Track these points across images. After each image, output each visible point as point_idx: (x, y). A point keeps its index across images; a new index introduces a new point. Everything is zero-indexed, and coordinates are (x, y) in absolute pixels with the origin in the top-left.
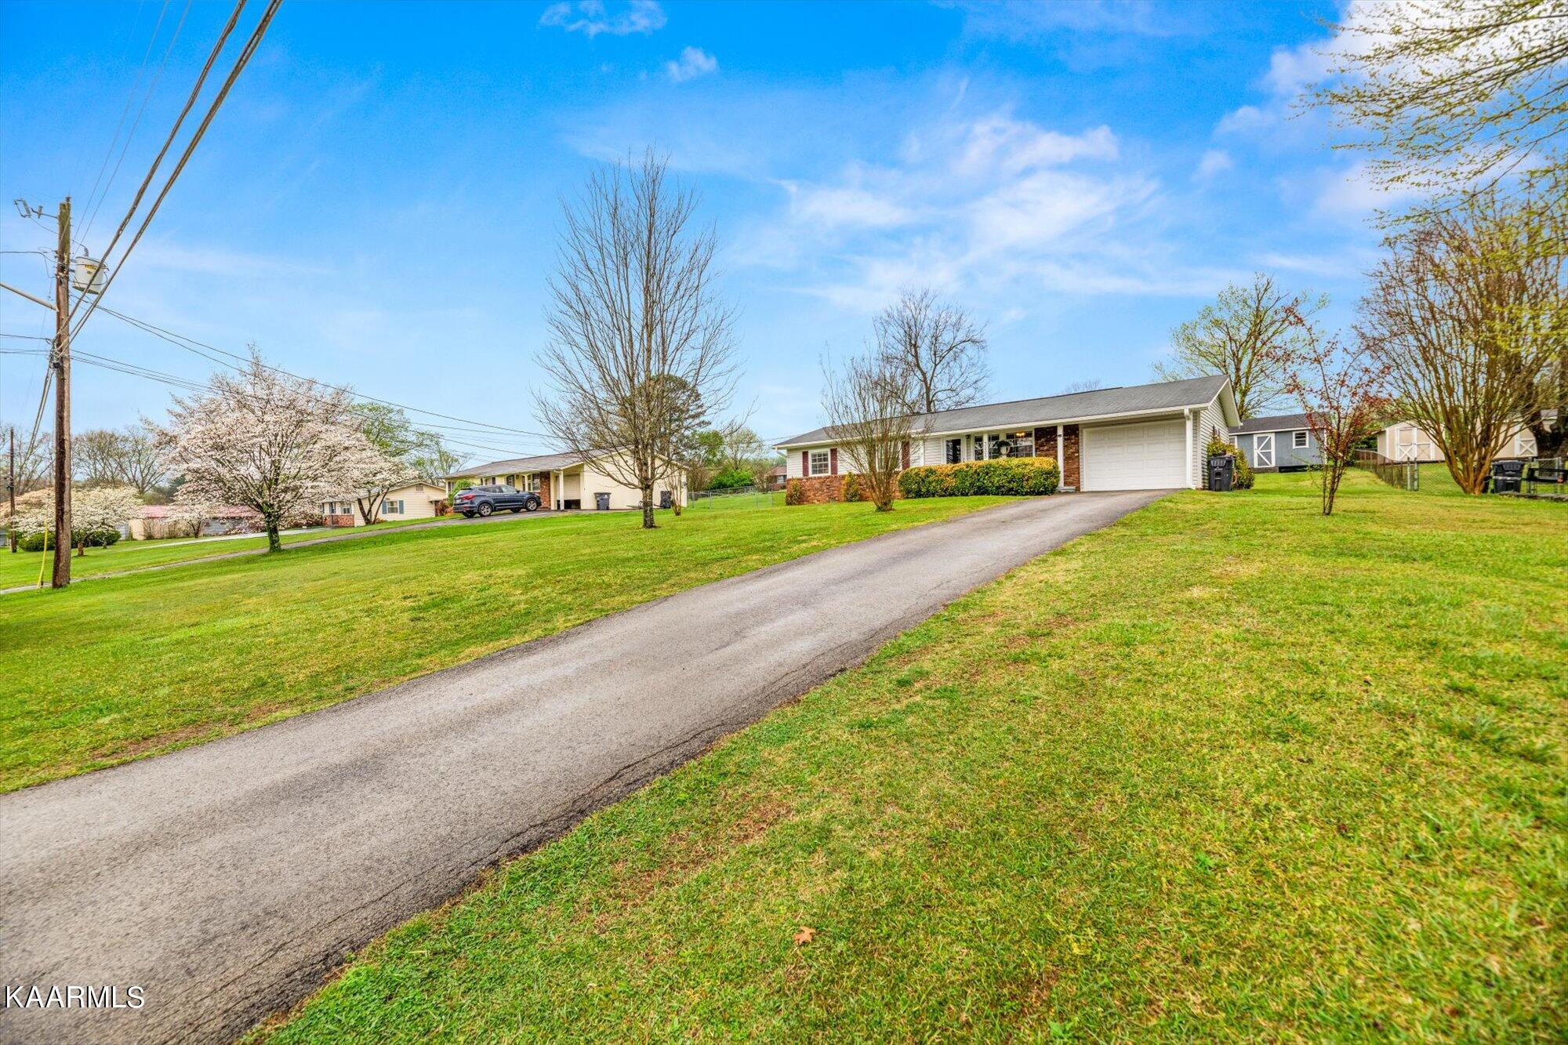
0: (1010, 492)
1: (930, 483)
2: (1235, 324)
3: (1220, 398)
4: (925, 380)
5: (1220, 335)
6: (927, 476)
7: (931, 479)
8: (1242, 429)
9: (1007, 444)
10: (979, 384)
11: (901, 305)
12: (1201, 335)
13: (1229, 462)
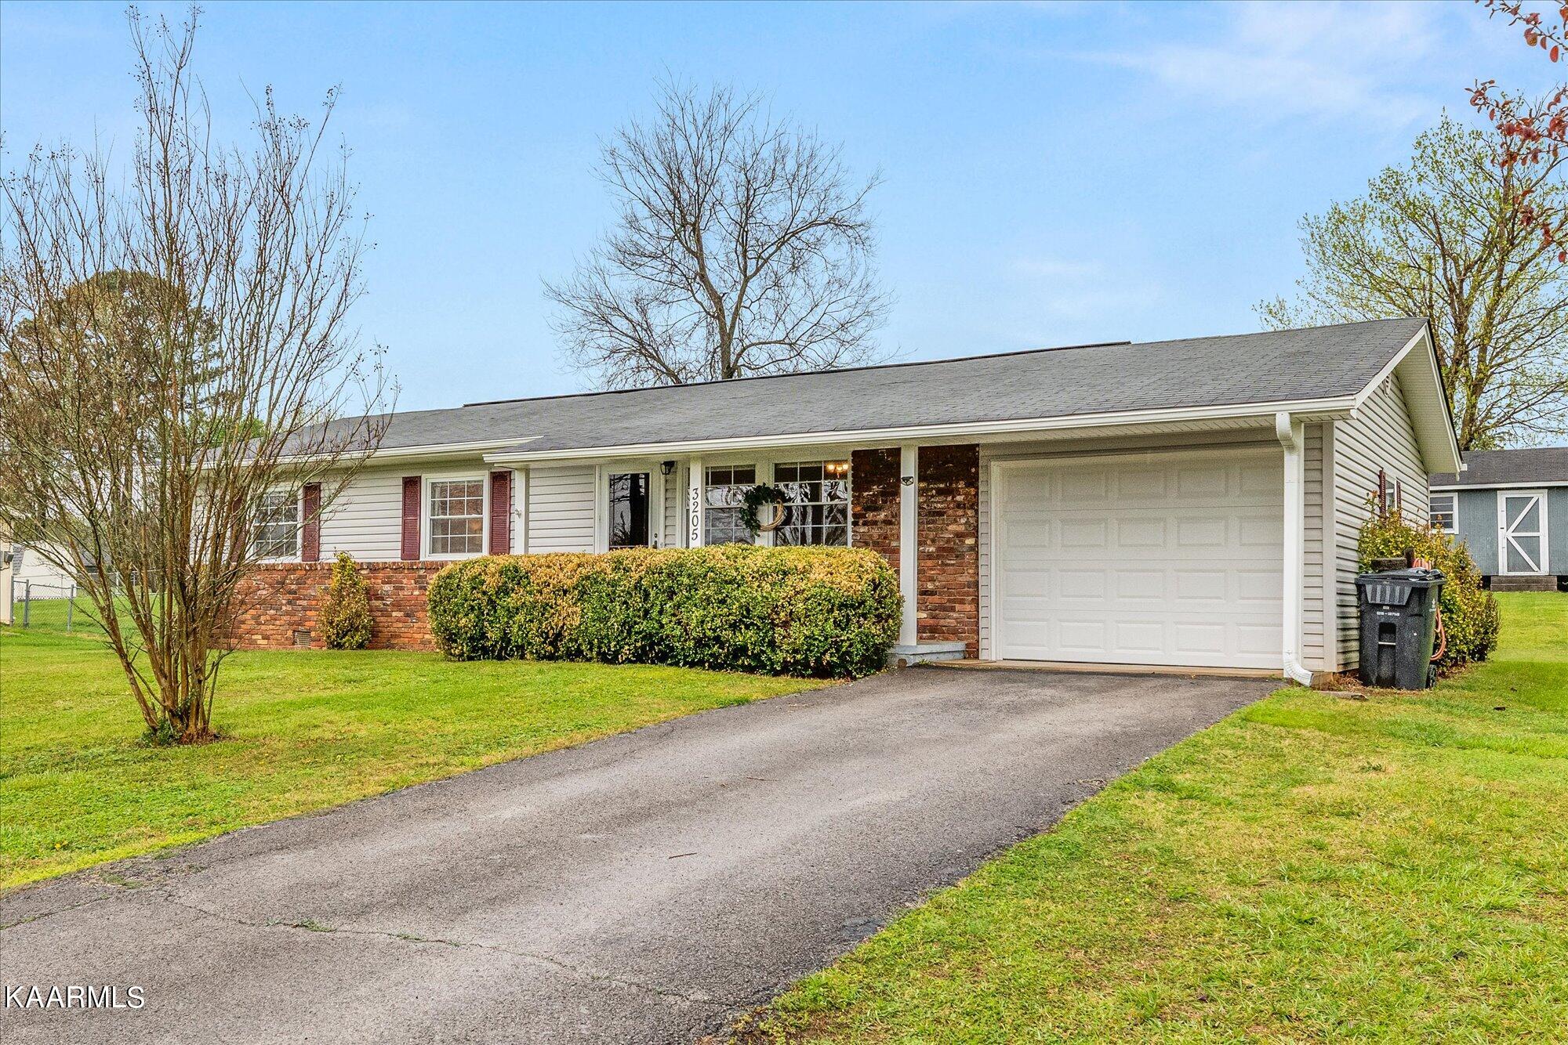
0: (735, 659)
1: (511, 613)
2: (1455, 216)
3: (1398, 377)
4: (720, 316)
5: (1420, 241)
6: (504, 591)
7: (511, 601)
8: (1466, 477)
9: (777, 496)
10: (854, 331)
11: (663, 123)
12: (1375, 236)
13: (1420, 593)
